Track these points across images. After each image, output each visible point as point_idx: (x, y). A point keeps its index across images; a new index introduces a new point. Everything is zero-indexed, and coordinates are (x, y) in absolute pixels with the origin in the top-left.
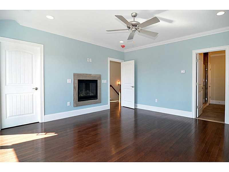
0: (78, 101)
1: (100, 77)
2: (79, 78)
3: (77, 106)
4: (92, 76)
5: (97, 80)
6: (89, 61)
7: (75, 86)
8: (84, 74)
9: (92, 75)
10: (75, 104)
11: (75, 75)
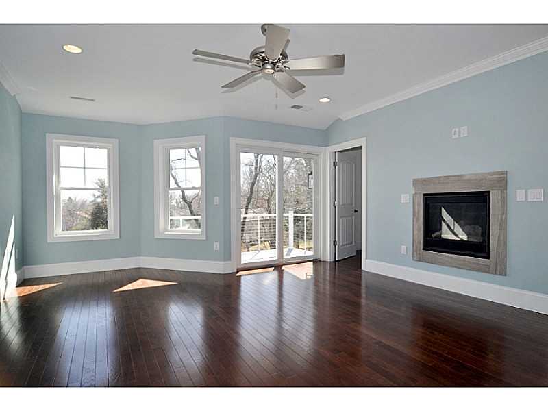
0: (424, 249)
1: (502, 181)
2: (427, 191)
3: (420, 261)
4: (469, 181)
5: (489, 192)
6: (457, 136)
7: (416, 210)
8: (440, 177)
9: (466, 178)
10: (415, 253)
11: (416, 183)
